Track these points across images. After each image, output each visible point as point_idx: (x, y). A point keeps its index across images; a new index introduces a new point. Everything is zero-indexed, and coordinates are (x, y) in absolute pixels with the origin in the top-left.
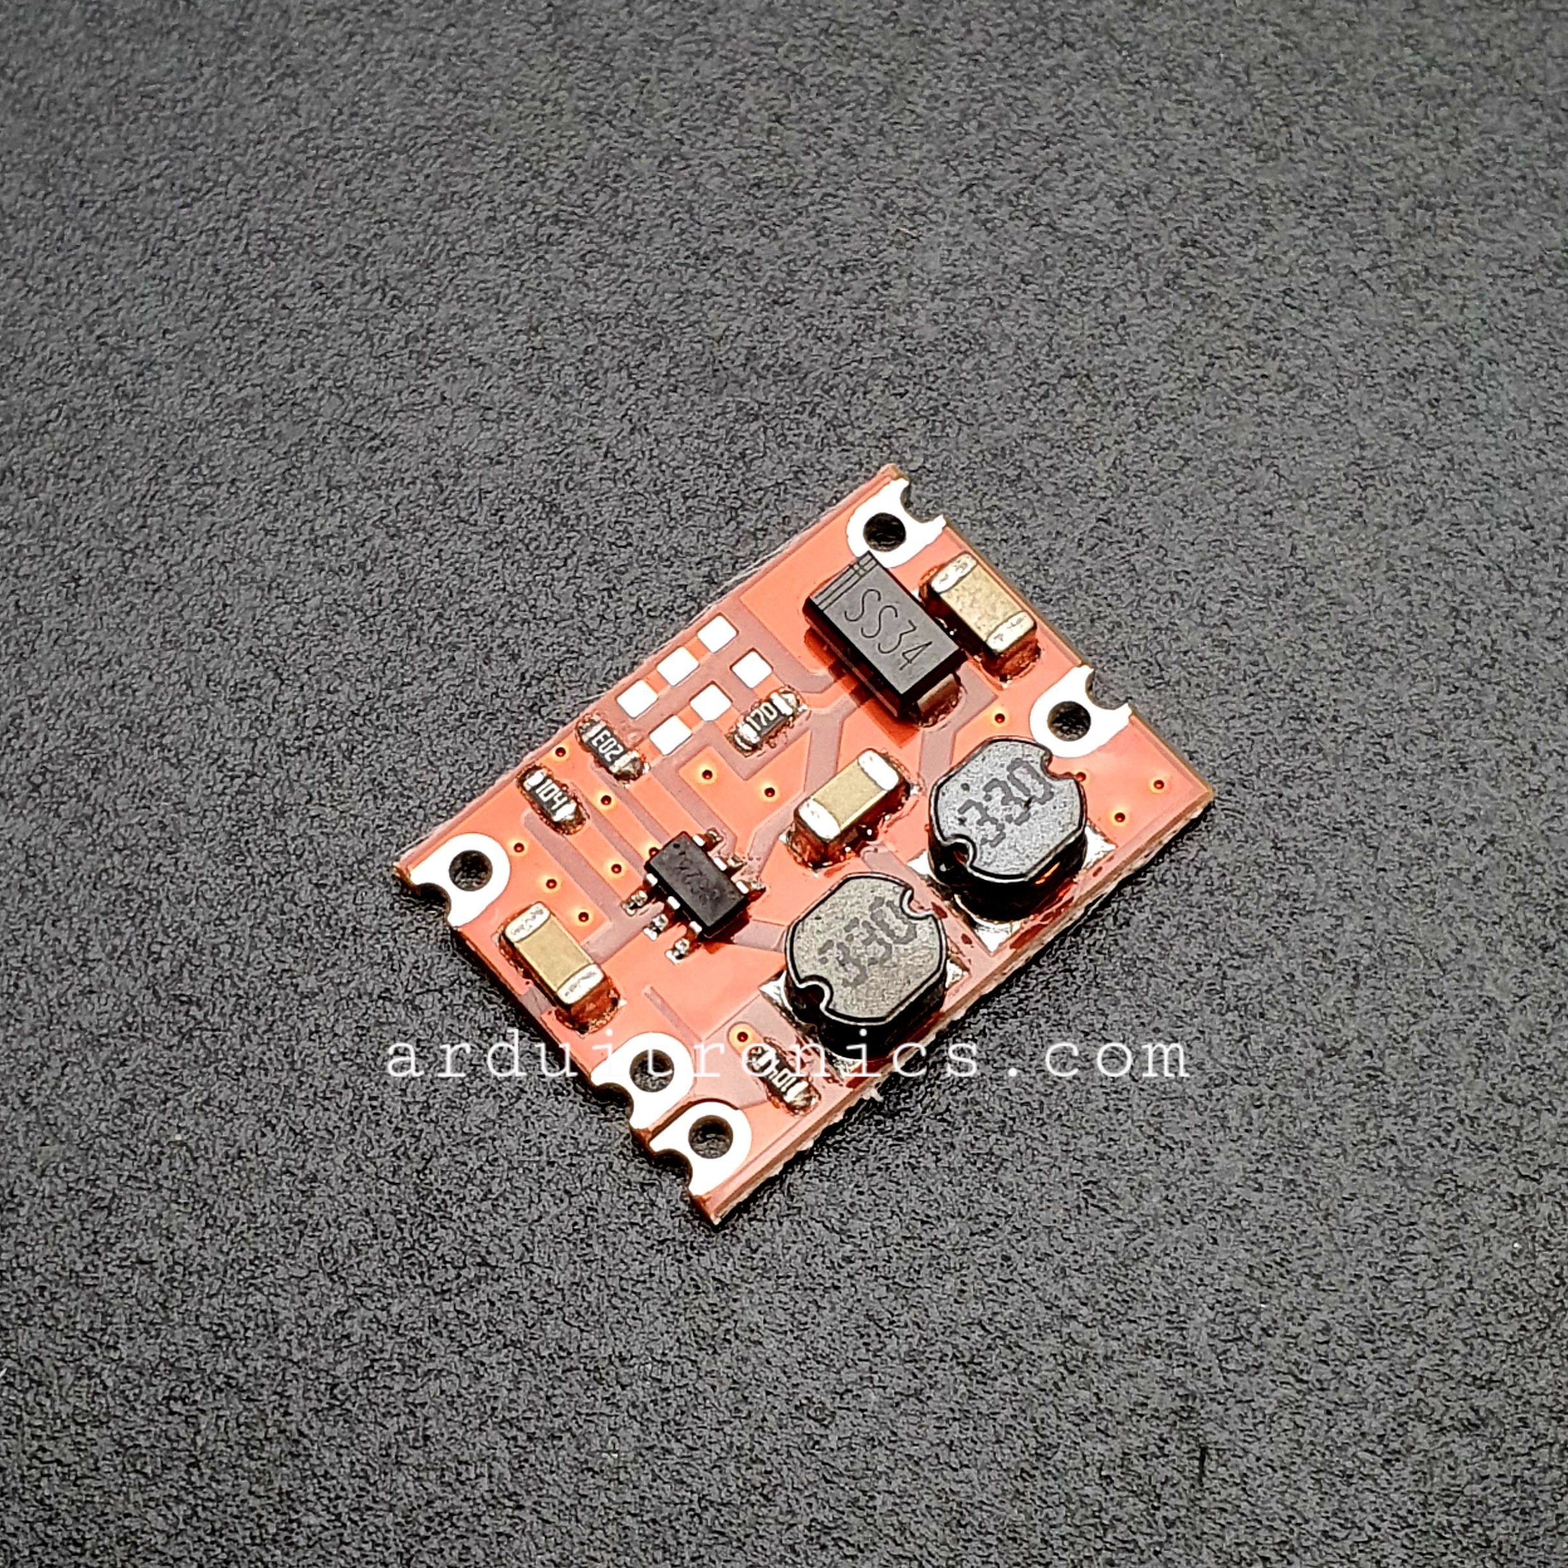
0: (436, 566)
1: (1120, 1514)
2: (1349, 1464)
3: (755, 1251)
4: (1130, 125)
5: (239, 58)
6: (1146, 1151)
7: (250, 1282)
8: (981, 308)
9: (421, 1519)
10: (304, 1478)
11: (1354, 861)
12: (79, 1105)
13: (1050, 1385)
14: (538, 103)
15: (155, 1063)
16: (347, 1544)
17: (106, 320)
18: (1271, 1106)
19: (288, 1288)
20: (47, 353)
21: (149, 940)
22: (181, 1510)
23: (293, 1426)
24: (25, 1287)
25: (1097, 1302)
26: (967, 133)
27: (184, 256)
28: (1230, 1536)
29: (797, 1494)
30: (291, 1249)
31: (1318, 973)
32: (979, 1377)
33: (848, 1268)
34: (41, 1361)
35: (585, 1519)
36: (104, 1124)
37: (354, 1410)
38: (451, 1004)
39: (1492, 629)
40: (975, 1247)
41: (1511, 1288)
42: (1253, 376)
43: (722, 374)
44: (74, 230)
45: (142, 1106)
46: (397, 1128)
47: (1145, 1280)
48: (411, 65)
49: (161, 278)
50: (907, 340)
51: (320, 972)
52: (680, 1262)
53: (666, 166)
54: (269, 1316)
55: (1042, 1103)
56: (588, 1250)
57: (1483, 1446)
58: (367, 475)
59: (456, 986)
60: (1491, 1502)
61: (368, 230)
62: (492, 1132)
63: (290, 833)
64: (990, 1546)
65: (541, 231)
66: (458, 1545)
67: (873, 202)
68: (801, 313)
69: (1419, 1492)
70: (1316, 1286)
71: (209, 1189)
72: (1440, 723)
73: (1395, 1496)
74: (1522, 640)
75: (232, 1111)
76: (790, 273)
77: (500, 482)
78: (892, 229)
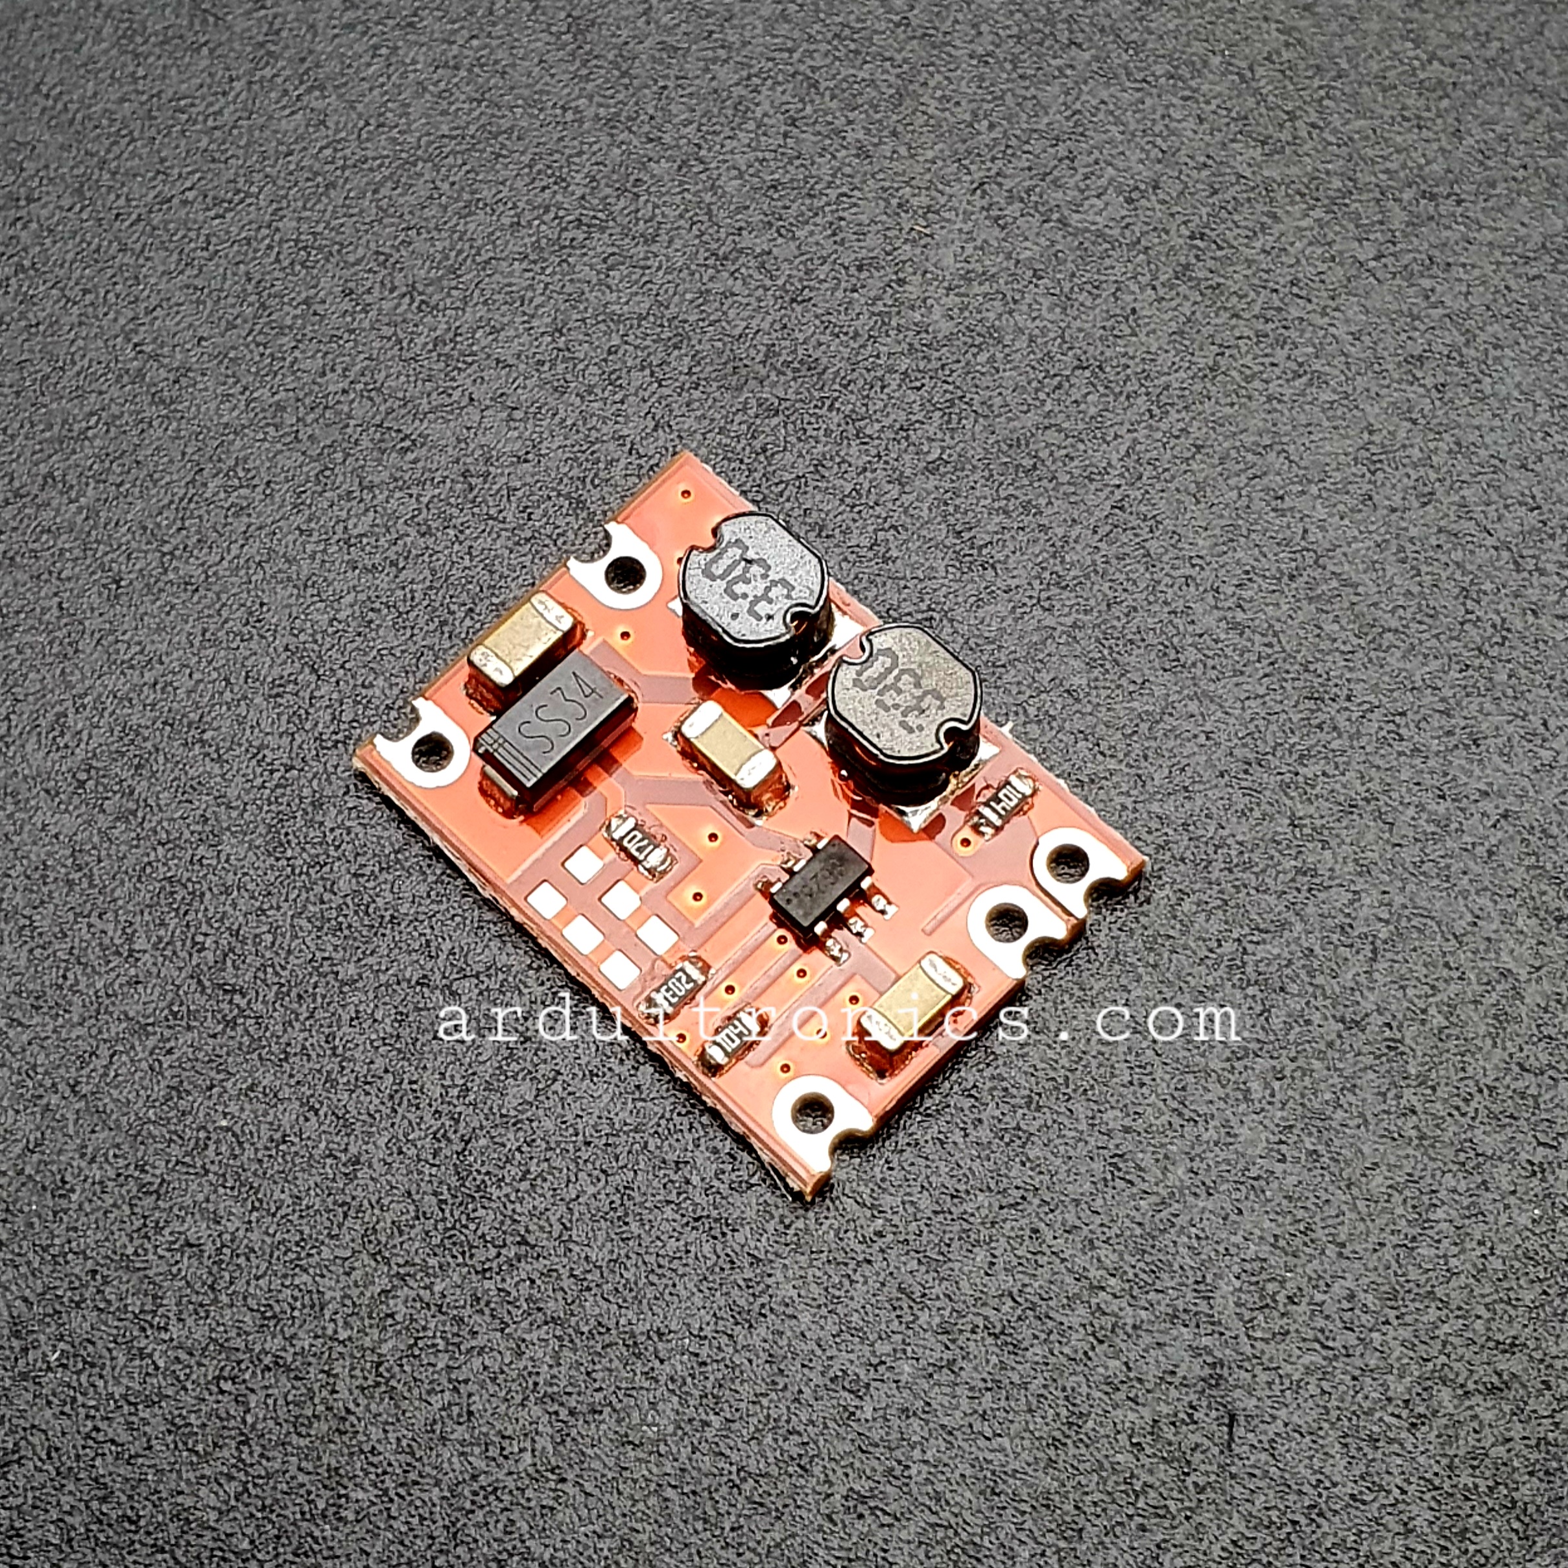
0: (467, 563)
1: (1150, 1480)
2: (1376, 1429)
3: (788, 1227)
4: (1138, 122)
5: (268, 72)
6: (1170, 1123)
7: (296, 1263)
8: (995, 303)
9: (466, 1493)
10: (352, 1454)
11: (1370, 837)
12: (127, 1093)
13: (1080, 1355)
14: (558, 111)
15: (200, 1050)
16: (394, 1518)
17: (143, 328)
18: (1293, 1078)
19: (332, 1268)
20: (86, 362)
21: (193, 930)
22: (232, 1488)
23: (341, 1404)
24: (77, 1271)
25: (1125, 1272)
26: (979, 133)
27: (218, 266)
28: (1260, 1500)
29: (833, 1464)
30: (335, 1231)
31: (1336, 947)
32: (1011, 1348)
33: (880, 1242)
34: (93, 1343)
35: (627, 1491)
36: (151, 1111)
37: (400, 1387)
38: (487, 989)
39: (1501, 607)
40: (1004, 1221)
41: (1531, 1254)
42: (1262, 364)
43: (743, 371)
44: (110, 242)
45: (188, 1093)
46: (436, 1111)
47: (1172, 1250)
48: (436, 76)
49: (196, 288)
50: (924, 335)
51: (359, 960)
52: (715, 1238)
53: (684, 170)
54: (315, 1296)
55: (1067, 1078)
56: (625, 1228)
57: (1507, 1409)
58: (398, 475)
59: (492, 971)
60: (1516, 1464)
61: (396, 237)
62: (529, 1114)
63: (329, 824)
64: (1023, 1513)
65: (565, 235)
66: (503, 1518)
67: (886, 200)
68: (820, 311)
69: (1445, 1455)
70: (1340, 1254)
71: (255, 1174)
72: (1452, 701)
73: (1422, 1459)
74: (1530, 618)
75: (275, 1096)
76: (808, 271)
77: (529, 479)
78: (907, 228)
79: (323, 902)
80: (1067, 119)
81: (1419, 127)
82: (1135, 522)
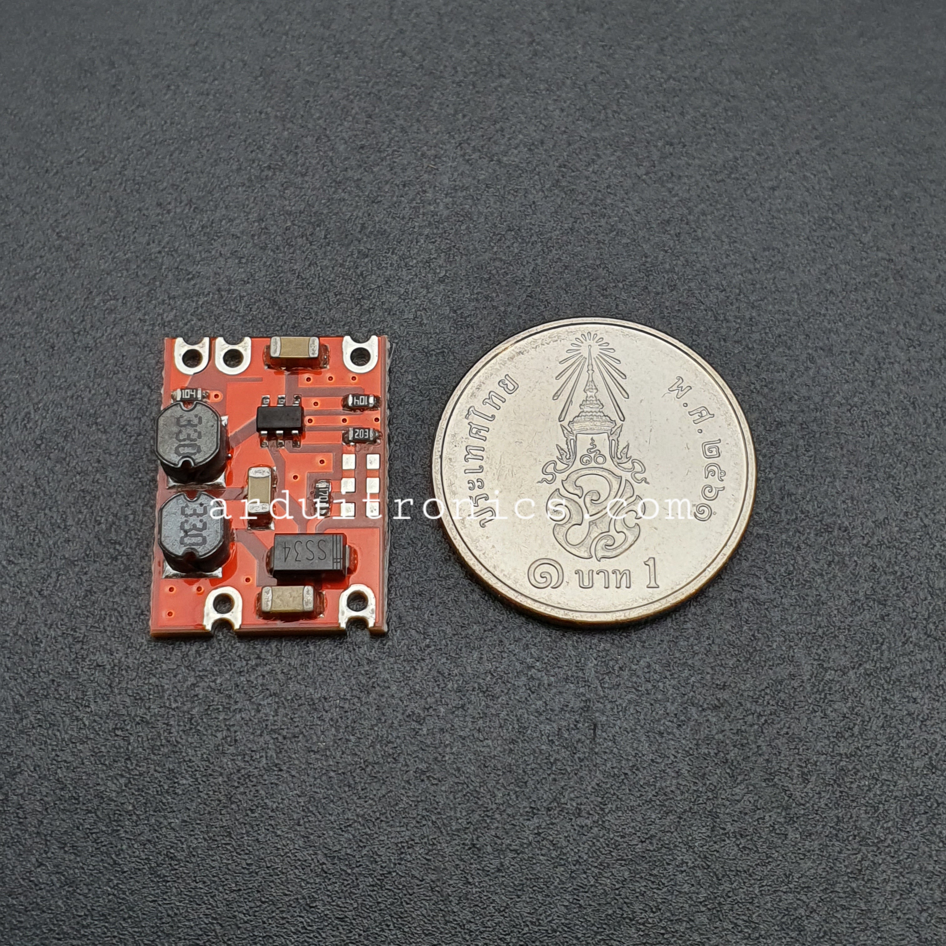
1: (558, 757)
2: (662, 728)
5: (117, 99)
7: (150, 672)
8: (468, 201)
10: (179, 763)
12: (66, 594)
13: (523, 699)
15: (100, 572)
17: (61, 225)
19: (167, 674)
20: (34, 242)
21: (95, 514)
22: (123, 781)
23: (174, 739)
24: (45, 680)
25: (543, 659)
26: (458, 119)
27: (96, 193)
28: (609, 765)
29: (409, 756)
30: (169, 656)
32: (491, 697)
33: (428, 650)
34: (54, 715)
35: (312, 774)
36: (78, 602)
39: (709, 338)
44: (44, 183)
49: (86, 204)
54: (160, 688)
57: (722, 716)
58: (187, 291)
60: (727, 742)
64: (499, 775)
65: (263, 173)
66: (253, 789)
69: (694, 739)
70: (643, 646)
71: (129, 630)
73: (684, 742)
74: (722, 343)
76: (379, 188)
77: (249, 292)
78: (425, 165)
80: (500, 112)
81: (665, 111)
82: (538, 304)
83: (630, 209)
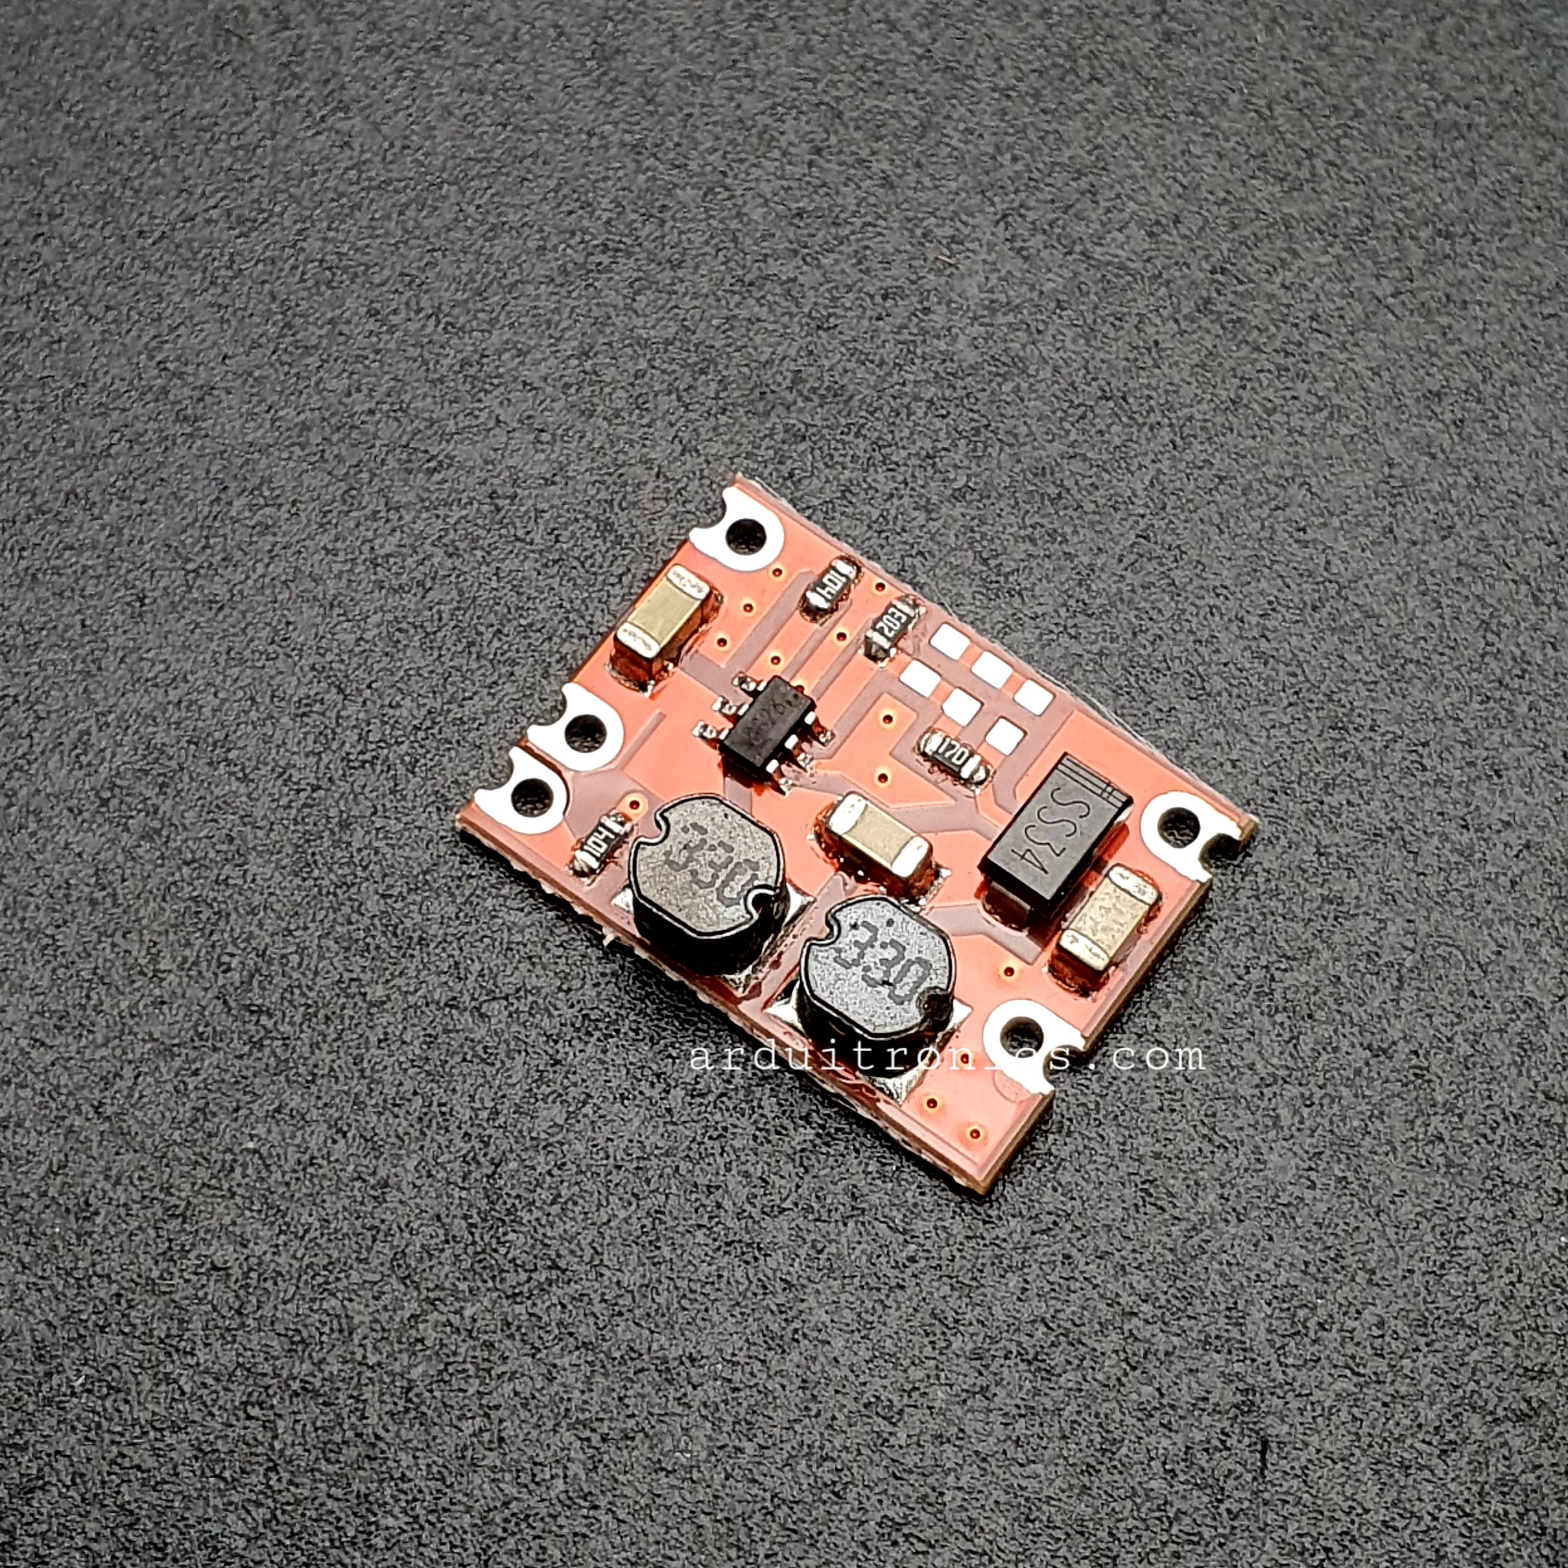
0: (494, 584)
1: (1184, 1507)
2: (1407, 1456)
3: (820, 1252)
4: (1158, 156)
5: (293, 93)
6: (1200, 1150)
7: (324, 1287)
8: (1018, 333)
9: (498, 1520)
10: (381, 1481)
11: (1395, 866)
12: (154, 1115)
13: (1113, 1382)
14: (584, 137)
15: (226, 1071)
16: (425, 1546)
17: (167, 346)
18: (1322, 1105)
19: (361, 1293)
20: (108, 380)
21: (218, 950)
23: (370, 1430)
24: (101, 1294)
25: (1157, 1299)
26: (1002, 165)
27: (242, 284)
28: (1292, 1527)
29: (867, 1491)
30: (363, 1256)
31: (1363, 975)
32: (1044, 1374)
33: (913, 1268)
34: (118, 1368)
35: (660, 1518)
36: (177, 1132)
37: (430, 1413)
38: (517, 1011)
39: (1521, 640)
40: (1036, 1246)
41: (1558, 1281)
42: (1284, 397)
43: (769, 396)
44: (133, 259)
45: (214, 1115)
46: (466, 1134)
47: (1203, 1277)
48: (462, 100)
49: (220, 306)
50: (948, 364)
51: (387, 981)
52: (747, 1263)
53: (710, 197)
54: (344, 1321)
55: (1098, 1104)
56: (656, 1253)
57: (1536, 1435)
58: (425, 495)
59: (522, 993)
60: (1545, 1490)
61: (420, 260)
62: (559, 1137)
63: (356, 845)
64: (1058, 1540)
65: (592, 259)
66: (535, 1544)
67: (912, 231)
68: (844, 338)
69: (1476, 1482)
70: (1370, 1281)
71: (282, 1196)
72: (1473, 732)
73: (1452, 1486)
74: (1549, 651)
75: (303, 1118)
76: (834, 299)
77: (556, 502)
78: (931, 257)
79: (350, 923)
80: (1089, 153)
81: (1435, 167)
82: (1160, 552)
83: (1360, 366)
